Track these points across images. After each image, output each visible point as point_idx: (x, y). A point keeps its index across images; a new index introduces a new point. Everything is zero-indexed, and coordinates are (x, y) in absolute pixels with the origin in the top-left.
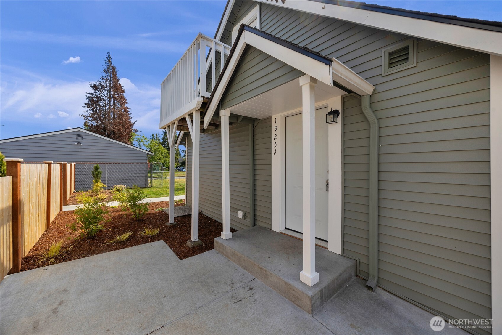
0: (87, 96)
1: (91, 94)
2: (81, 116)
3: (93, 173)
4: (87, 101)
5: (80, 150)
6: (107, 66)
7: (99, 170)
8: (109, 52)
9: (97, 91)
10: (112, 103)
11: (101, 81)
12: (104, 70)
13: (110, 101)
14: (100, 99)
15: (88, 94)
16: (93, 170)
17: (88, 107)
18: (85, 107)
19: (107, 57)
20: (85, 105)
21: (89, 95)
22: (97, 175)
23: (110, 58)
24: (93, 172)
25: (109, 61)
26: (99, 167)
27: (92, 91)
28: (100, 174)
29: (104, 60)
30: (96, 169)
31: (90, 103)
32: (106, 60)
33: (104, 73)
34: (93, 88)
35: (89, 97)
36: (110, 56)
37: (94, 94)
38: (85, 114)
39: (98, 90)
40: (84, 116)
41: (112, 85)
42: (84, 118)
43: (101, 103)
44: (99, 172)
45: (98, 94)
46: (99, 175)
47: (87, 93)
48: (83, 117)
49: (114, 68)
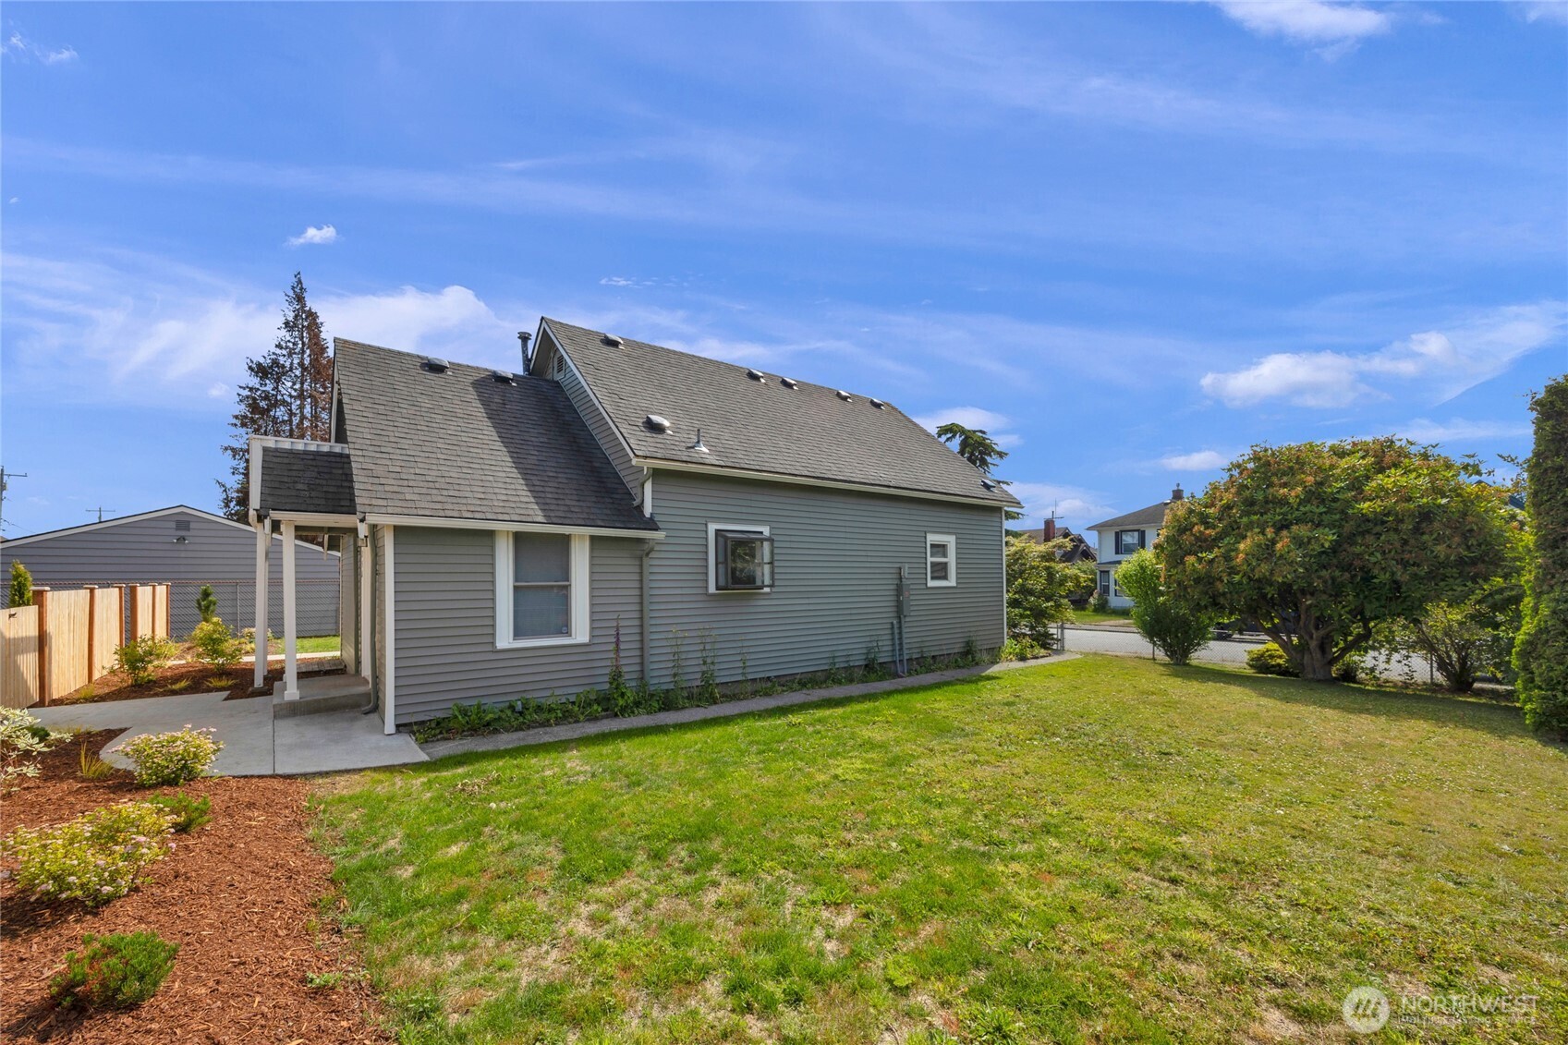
0: (239, 395)
1: (251, 389)
2: (226, 449)
3: (199, 604)
4: (242, 409)
5: (183, 555)
6: (294, 311)
7: (210, 598)
8: (299, 273)
9: (268, 382)
10: (307, 410)
11: (278, 351)
12: (285, 323)
13: (301, 407)
14: (276, 400)
15: (244, 388)
16: (199, 596)
17: (244, 425)
18: (236, 425)
19: (293, 288)
20: (234, 421)
21: (246, 393)
22: (207, 608)
23: (301, 289)
24: (198, 601)
25: (300, 299)
26: (211, 590)
27: (254, 381)
28: (214, 604)
29: (286, 295)
30: (206, 594)
31: (248, 413)
32: (291, 293)
33: (284, 332)
34: (257, 373)
35: (248, 397)
36: (301, 283)
37: (258, 389)
38: (236, 445)
39: (268, 379)
40: (233, 450)
41: (307, 362)
42: (234, 456)
43: (280, 413)
44: (211, 602)
45: (269, 387)
46: (211, 608)
47: (240, 387)
48: (229, 452)
49: (312, 316)
